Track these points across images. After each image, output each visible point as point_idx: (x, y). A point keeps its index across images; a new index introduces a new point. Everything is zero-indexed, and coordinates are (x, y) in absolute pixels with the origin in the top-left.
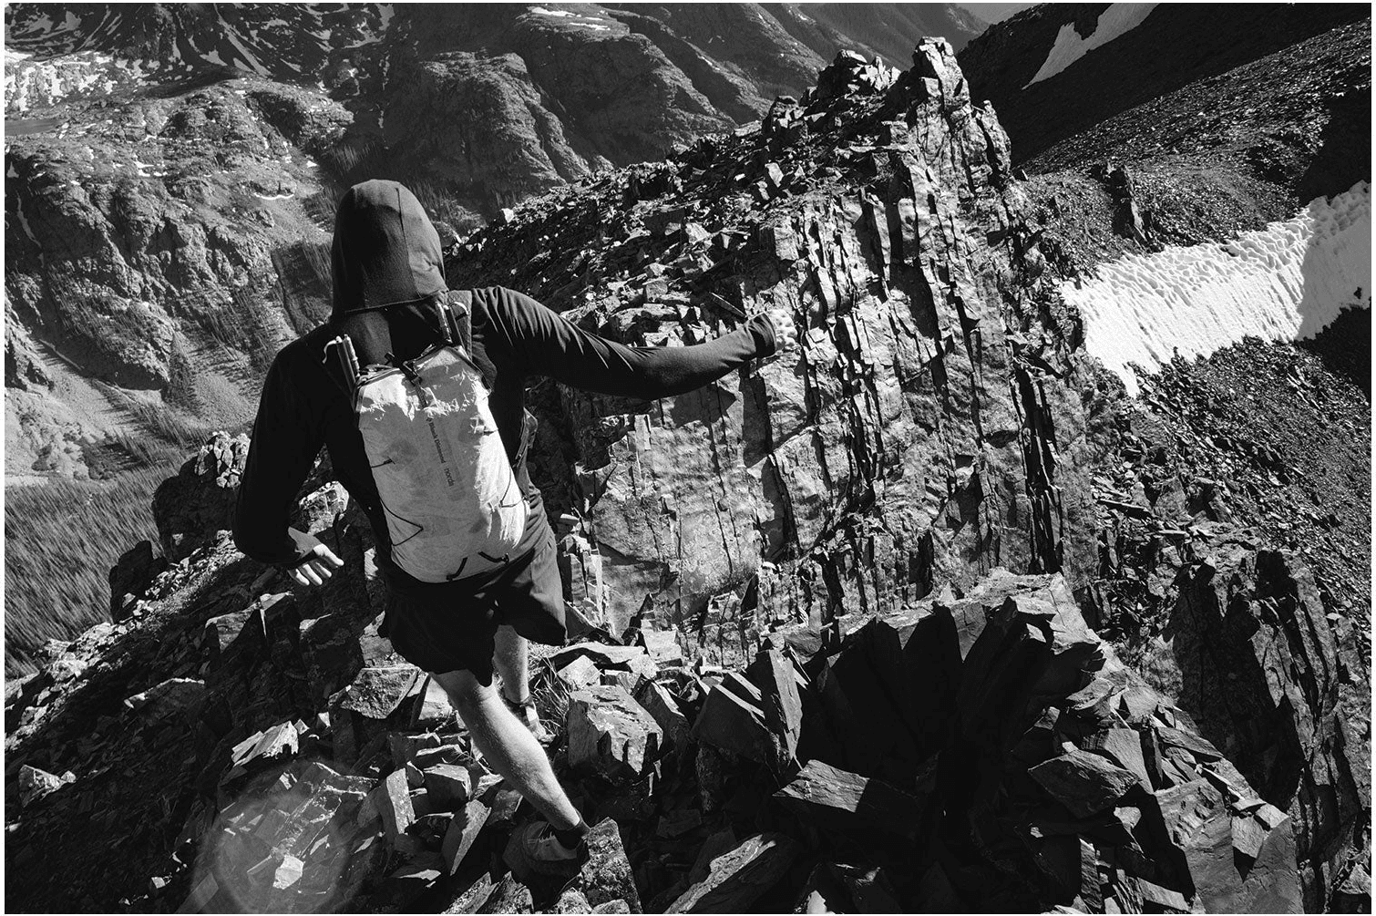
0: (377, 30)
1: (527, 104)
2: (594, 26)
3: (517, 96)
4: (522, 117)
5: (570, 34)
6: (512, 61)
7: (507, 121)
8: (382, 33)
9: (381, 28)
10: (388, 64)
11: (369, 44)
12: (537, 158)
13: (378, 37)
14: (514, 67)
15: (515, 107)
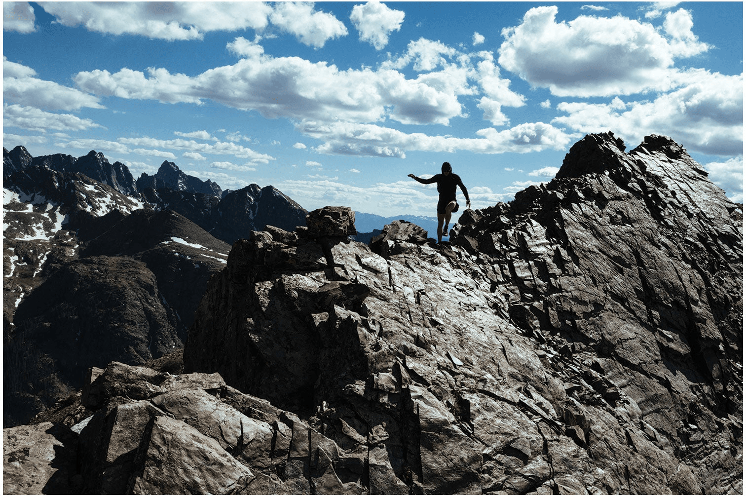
0: (49, 231)
1: (145, 310)
2: (221, 260)
3: (138, 303)
4: (137, 319)
5: (199, 263)
6: (144, 275)
7: (122, 320)
8: (53, 234)
9: (53, 230)
10: (45, 258)
11: (38, 241)
12: (141, 355)
13: (47, 236)
14: (143, 278)
15: (134, 310)
